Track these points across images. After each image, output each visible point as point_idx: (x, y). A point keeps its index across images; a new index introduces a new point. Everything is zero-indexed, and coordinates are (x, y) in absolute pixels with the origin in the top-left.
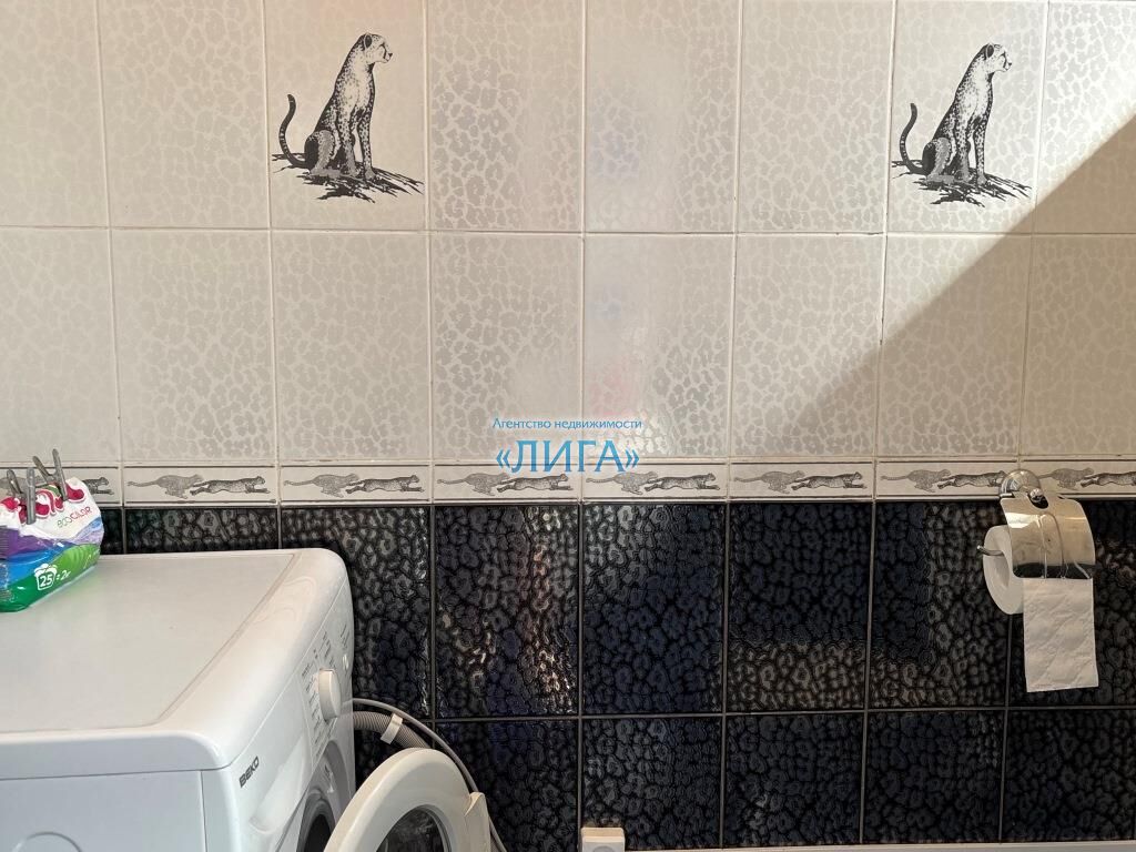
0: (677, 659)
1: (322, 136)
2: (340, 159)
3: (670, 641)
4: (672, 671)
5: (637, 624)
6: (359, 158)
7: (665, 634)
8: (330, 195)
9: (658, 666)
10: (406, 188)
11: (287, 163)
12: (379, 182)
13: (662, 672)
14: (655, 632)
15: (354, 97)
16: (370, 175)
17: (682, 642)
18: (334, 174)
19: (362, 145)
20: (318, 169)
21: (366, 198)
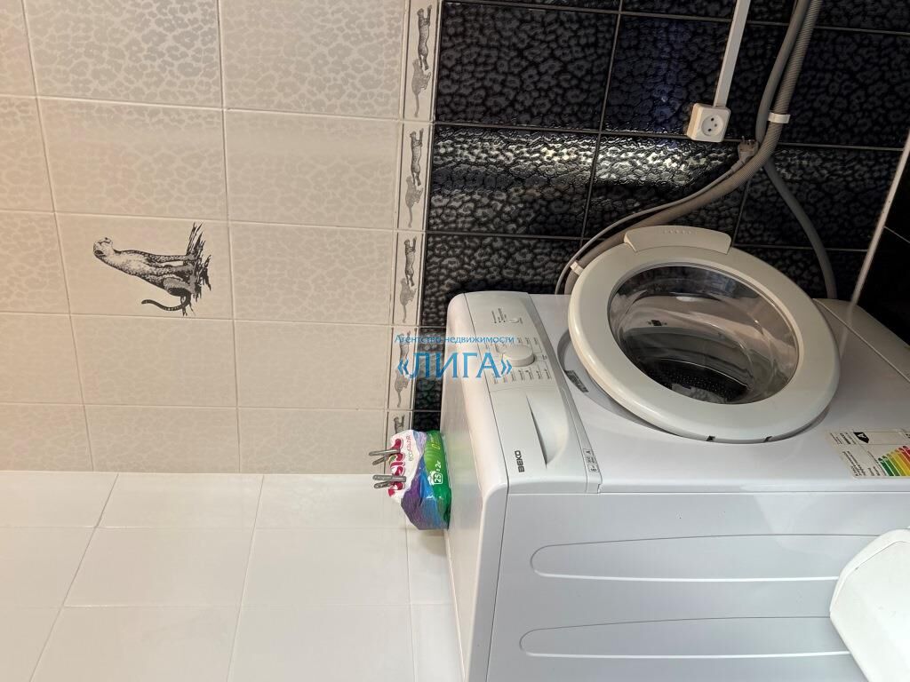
0: (567, 51)
1: (167, 285)
2: (182, 275)
3: (552, 56)
4: (576, 55)
5: (535, 83)
6: (181, 263)
7: (545, 60)
8: (207, 282)
9: (571, 67)
10: (198, 234)
11: (188, 307)
12: (196, 252)
13: (576, 63)
14: (543, 68)
15: (138, 263)
16: (192, 257)
17: (554, 45)
18: (193, 279)
19: (171, 261)
20: (191, 289)
21: (208, 260)
